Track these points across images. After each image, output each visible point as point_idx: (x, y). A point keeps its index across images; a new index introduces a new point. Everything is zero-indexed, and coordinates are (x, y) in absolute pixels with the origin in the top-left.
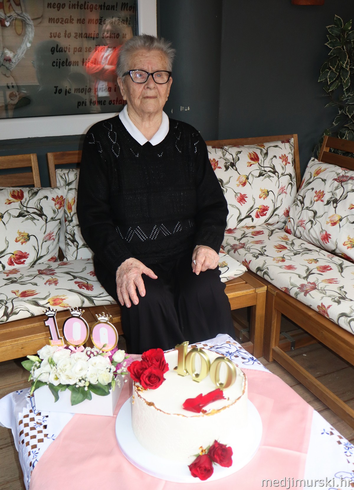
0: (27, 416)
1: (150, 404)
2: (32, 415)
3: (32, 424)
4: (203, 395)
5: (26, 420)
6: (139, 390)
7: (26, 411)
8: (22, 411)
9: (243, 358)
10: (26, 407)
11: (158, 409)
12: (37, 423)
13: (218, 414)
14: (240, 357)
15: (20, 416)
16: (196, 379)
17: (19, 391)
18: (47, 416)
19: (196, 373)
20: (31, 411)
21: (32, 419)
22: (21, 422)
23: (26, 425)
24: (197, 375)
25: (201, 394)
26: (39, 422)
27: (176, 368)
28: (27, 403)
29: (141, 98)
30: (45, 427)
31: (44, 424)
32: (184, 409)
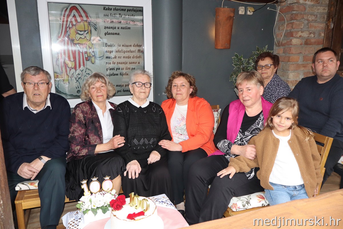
0: (72, 221)
1: (115, 216)
2: (74, 221)
3: (73, 224)
4: (136, 213)
5: (71, 223)
6: (112, 211)
7: (72, 219)
8: (70, 219)
9: (167, 204)
10: (73, 218)
11: (117, 218)
12: (75, 224)
13: (140, 220)
14: (166, 203)
15: (69, 221)
16: (136, 208)
17: (72, 212)
18: (80, 222)
19: (136, 205)
20: (74, 220)
21: (74, 222)
22: (69, 223)
23: (71, 224)
24: (136, 206)
25: (135, 213)
26: (76, 223)
27: (129, 204)
28: (73, 217)
29: (139, 92)
30: (78, 225)
31: (78, 224)
32: (127, 218)
